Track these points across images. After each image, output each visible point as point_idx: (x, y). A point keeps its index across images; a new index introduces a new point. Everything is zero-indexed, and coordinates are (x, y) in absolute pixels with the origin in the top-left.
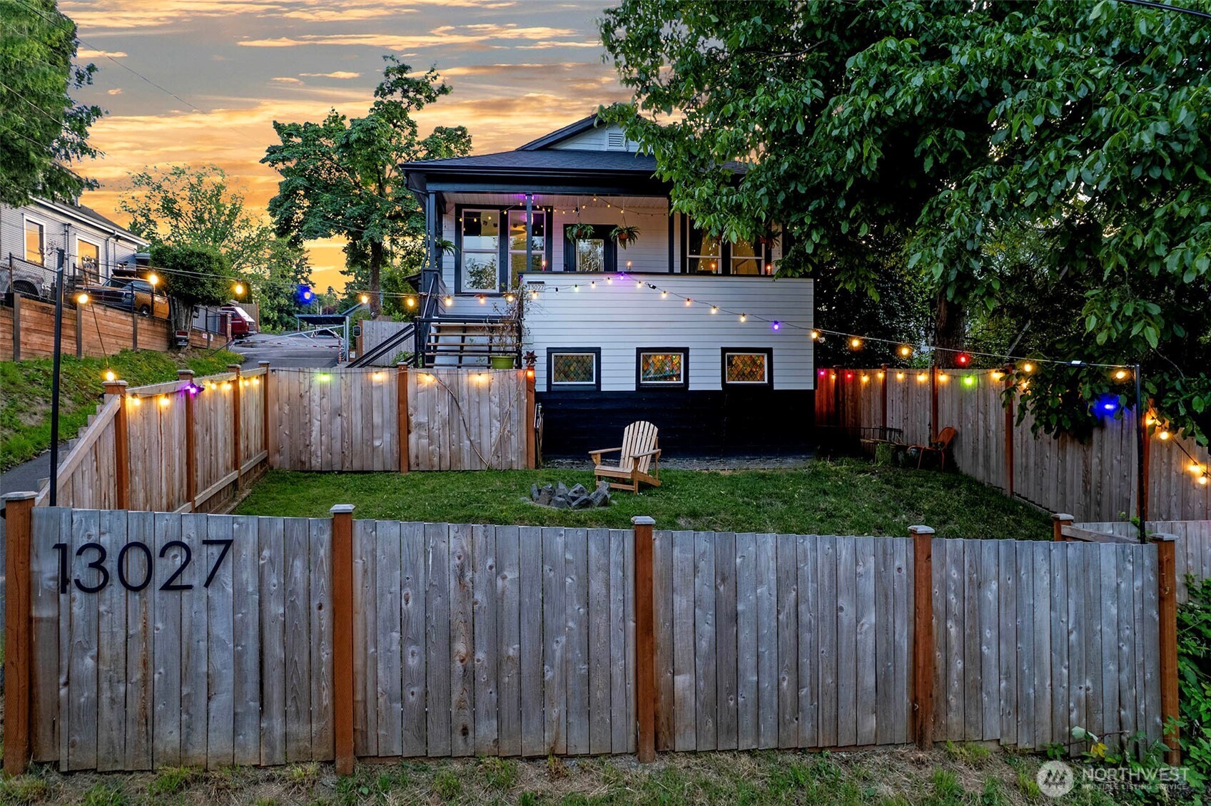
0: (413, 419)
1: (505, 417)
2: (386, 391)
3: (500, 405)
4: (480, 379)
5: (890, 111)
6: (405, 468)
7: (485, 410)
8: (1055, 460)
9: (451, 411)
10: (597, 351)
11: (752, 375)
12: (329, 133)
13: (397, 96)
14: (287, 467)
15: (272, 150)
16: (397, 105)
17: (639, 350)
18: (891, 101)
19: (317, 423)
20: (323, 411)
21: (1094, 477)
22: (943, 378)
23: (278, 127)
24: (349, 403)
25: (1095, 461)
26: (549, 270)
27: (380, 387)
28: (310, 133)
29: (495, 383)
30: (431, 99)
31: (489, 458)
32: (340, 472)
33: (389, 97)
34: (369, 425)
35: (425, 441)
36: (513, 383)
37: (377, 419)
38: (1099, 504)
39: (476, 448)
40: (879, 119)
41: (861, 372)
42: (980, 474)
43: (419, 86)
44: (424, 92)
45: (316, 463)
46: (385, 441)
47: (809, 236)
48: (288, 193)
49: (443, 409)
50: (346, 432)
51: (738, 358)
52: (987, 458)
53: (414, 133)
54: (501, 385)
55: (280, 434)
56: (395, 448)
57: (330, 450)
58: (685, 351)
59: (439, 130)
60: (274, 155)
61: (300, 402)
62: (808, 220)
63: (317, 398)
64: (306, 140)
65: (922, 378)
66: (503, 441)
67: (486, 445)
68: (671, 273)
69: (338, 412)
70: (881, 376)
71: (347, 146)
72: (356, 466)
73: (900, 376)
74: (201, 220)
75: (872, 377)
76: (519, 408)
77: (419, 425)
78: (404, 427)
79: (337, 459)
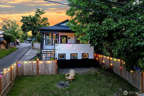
0: (39, 68)
1: (52, 67)
2: (35, 64)
3: (52, 65)
4: (49, 62)
5: (110, 30)
6: (38, 75)
7: (50, 66)
8: (128, 73)
9: (45, 67)
10: (65, 54)
11: (86, 57)
12: (29, 18)
13: (38, 13)
14: (20, 75)
15: (22, 20)
16: (38, 15)
17: (71, 54)
18: (110, 28)
19: (25, 69)
20: (26, 67)
21: (134, 77)
22: (111, 58)
23: (22, 17)
24: (30, 66)
25: (134, 75)
26: (58, 43)
27: (34, 63)
28: (27, 18)
29: (51, 62)
30: (43, 14)
31: (51, 73)
32: (29, 76)
33: (37, 14)
34: (33, 69)
35: (41, 71)
36: (54, 62)
37: (34, 68)
38: (135, 81)
39: (48, 72)
40: (108, 30)
41: (99, 55)
42: (116, 73)
43: (41, 12)
44: (42, 13)
45: (25, 75)
46: (35, 71)
47: (96, 43)
48: (24, 26)
49: (44, 66)
50: (29, 70)
51: (84, 55)
52: (118, 71)
53: (40, 18)
54: (52, 63)
55: (19, 70)
56: (37, 72)
57: (27, 73)
58: (77, 54)
59: (44, 18)
60: (22, 21)
61: (22, 66)
62: (96, 41)
63: (25, 65)
64: (26, 19)
65: (108, 58)
66: (52, 70)
67: (50, 71)
68: (75, 43)
69: (28, 67)
70: (102, 56)
71: (31, 20)
72: (31, 75)
73: (105, 57)
74: (13, 27)
75: (101, 56)
76: (55, 66)
77: (40, 69)
78: (38, 69)
79: (28, 74)
